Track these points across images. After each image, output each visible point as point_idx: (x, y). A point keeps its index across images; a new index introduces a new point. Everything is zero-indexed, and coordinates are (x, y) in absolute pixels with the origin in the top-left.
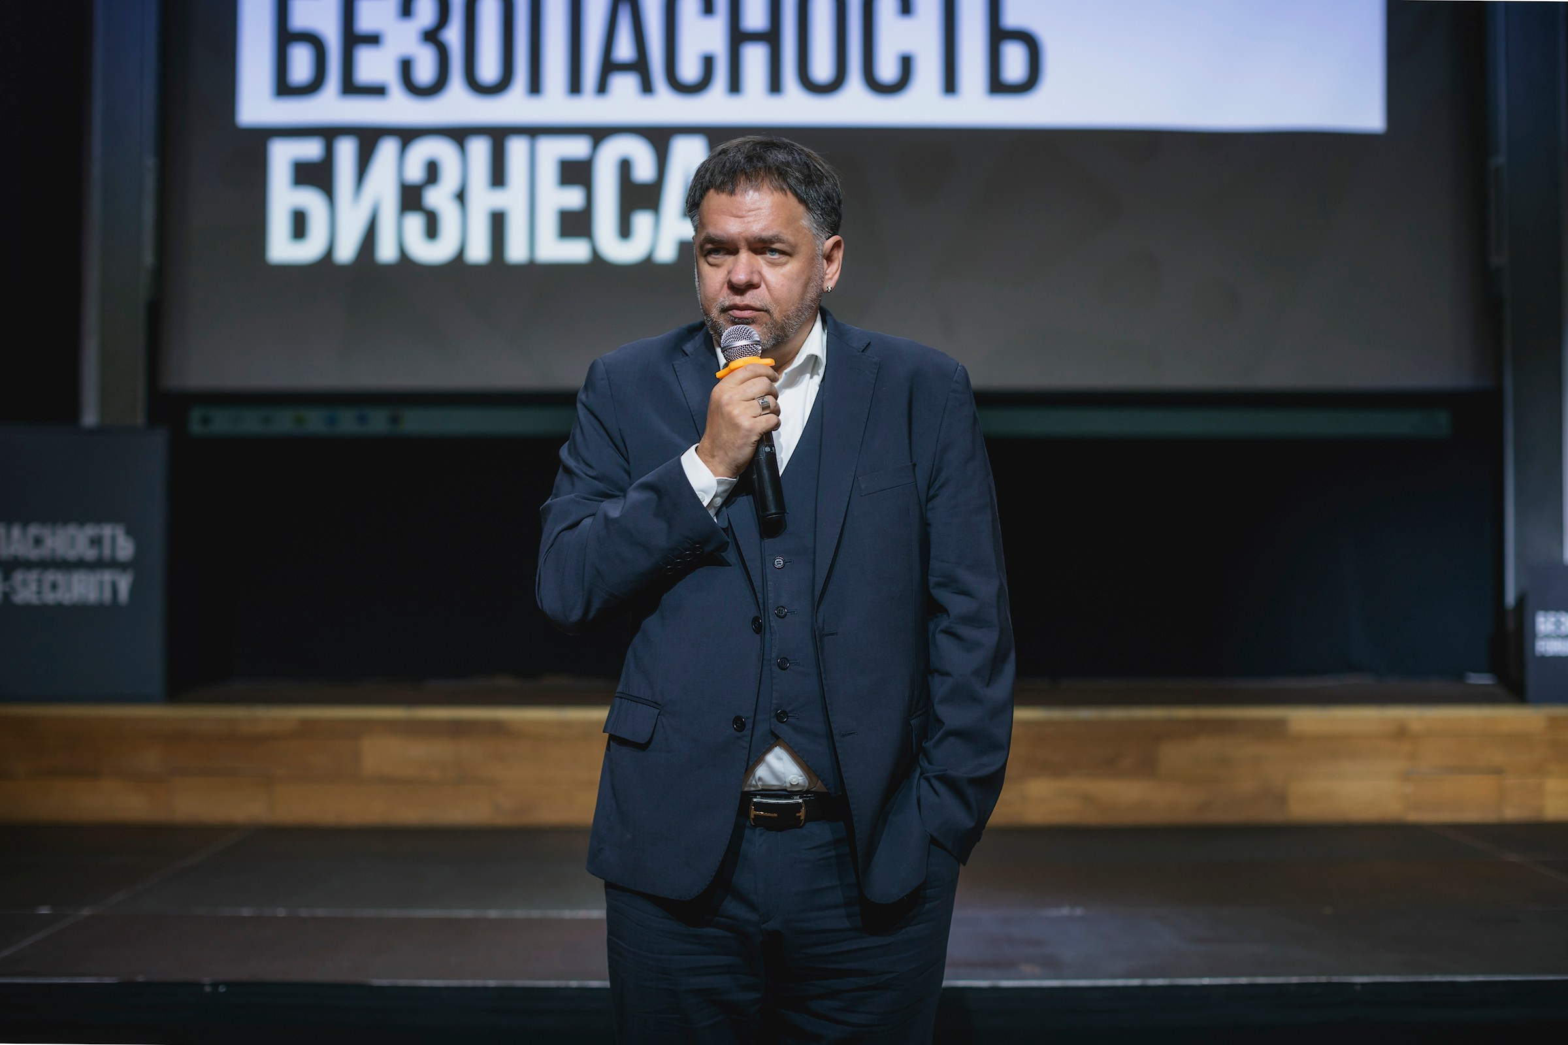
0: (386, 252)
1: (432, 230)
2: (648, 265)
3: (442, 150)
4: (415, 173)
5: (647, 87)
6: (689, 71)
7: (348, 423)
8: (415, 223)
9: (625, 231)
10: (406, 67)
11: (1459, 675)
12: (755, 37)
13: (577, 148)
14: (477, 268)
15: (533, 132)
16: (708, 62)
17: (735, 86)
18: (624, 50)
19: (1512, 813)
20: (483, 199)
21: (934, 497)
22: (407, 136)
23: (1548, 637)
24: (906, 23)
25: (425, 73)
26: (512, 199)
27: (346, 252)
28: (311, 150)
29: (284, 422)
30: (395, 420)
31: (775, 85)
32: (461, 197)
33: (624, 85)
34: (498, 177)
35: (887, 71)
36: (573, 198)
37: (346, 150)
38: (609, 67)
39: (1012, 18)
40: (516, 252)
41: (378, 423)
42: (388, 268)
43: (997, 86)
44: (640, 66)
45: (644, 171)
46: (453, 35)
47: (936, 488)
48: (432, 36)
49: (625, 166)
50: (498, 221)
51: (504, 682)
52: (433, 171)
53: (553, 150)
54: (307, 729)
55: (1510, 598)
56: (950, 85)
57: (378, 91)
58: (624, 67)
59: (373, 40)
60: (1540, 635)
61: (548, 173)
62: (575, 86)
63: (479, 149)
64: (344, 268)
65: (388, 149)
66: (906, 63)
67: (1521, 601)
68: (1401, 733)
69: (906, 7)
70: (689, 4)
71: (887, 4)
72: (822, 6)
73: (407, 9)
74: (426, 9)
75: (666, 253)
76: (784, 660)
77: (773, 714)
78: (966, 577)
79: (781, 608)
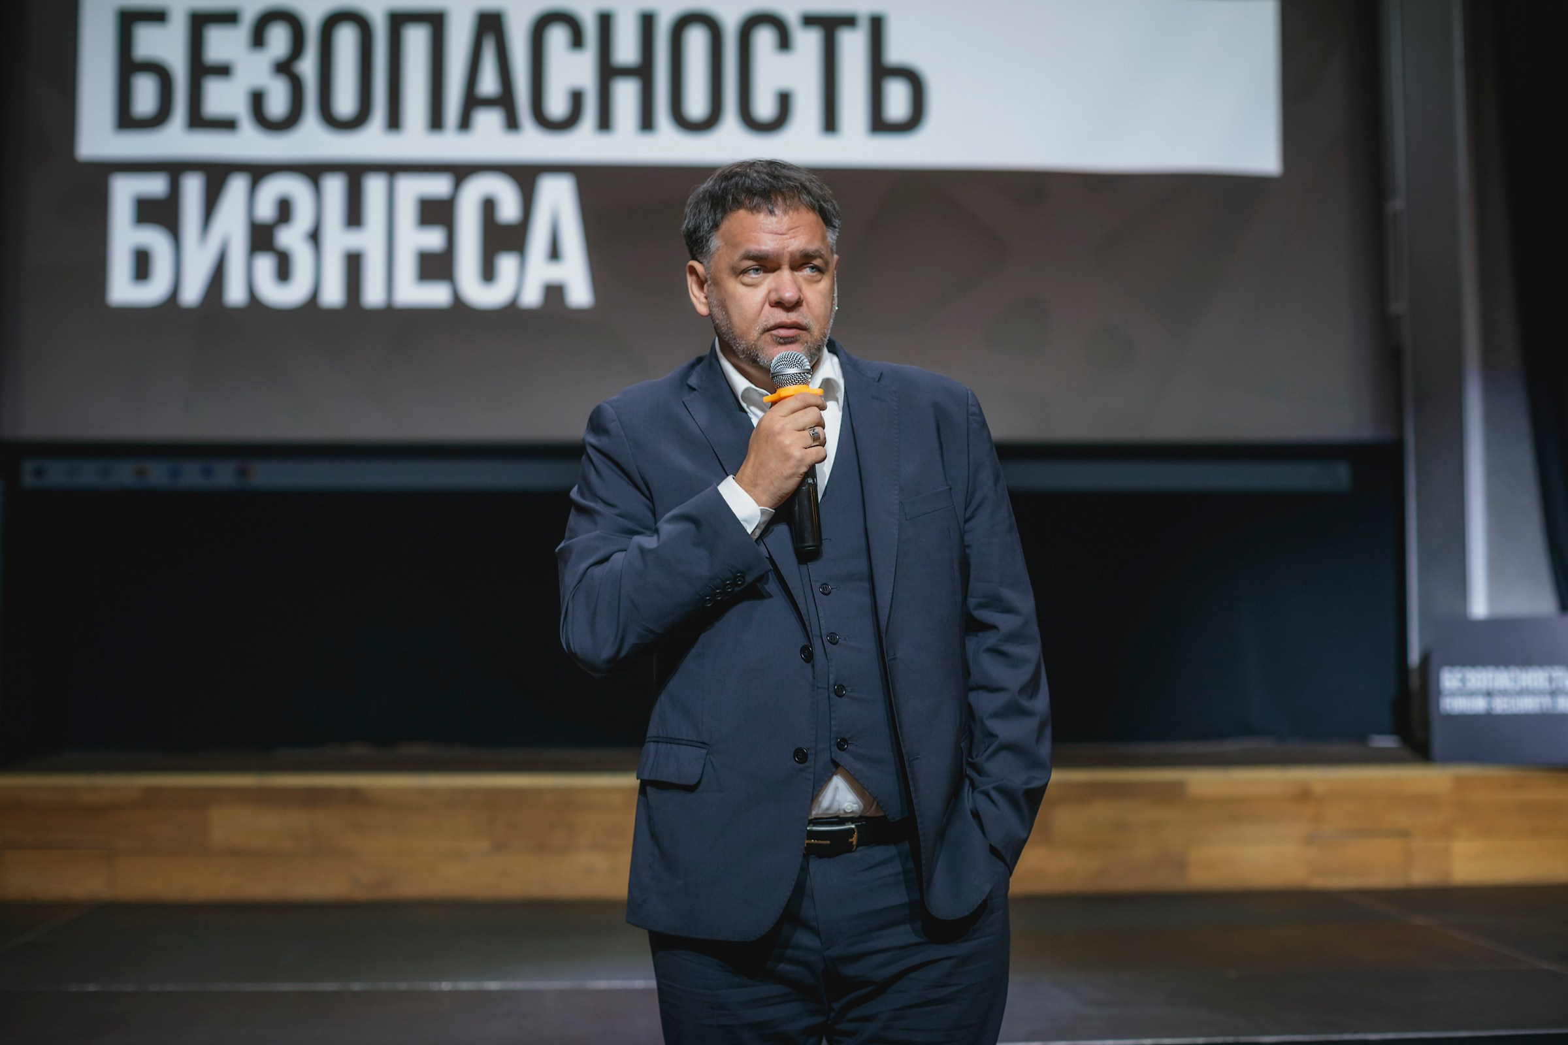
0: (235, 294)
1: (284, 271)
2: (512, 311)
3: (296, 188)
4: (266, 210)
5: (512, 123)
6: (557, 106)
7: (192, 475)
8: (265, 265)
9: (488, 274)
10: (257, 100)
11: (1361, 738)
12: (626, 72)
13: (439, 186)
14: (331, 313)
15: (392, 169)
16: (577, 98)
17: (605, 122)
18: (489, 84)
19: (1420, 876)
20: (337, 240)
21: (970, 519)
22: (258, 172)
23: (1453, 694)
24: (784, 59)
25: (277, 105)
26: (370, 240)
27: (192, 294)
28: (156, 186)
29: (124, 475)
30: (243, 473)
31: (647, 122)
32: (315, 236)
33: (488, 121)
34: (354, 216)
35: (765, 108)
36: (433, 239)
37: (193, 188)
38: (472, 102)
39: (895, 55)
40: (373, 295)
41: (224, 475)
42: (236, 311)
43: (879, 124)
44: (505, 101)
45: (509, 210)
46: (308, 67)
47: (972, 510)
48: (285, 68)
49: (489, 206)
50: (354, 263)
51: (359, 750)
52: (285, 210)
53: (411, 189)
54: (152, 797)
55: (1414, 656)
56: (830, 123)
57: (228, 124)
58: (488, 102)
59: (224, 71)
60: (1446, 692)
61: (407, 212)
62: (436, 121)
63: (334, 187)
64: (189, 311)
65: (237, 186)
66: (785, 101)
67: (1425, 660)
68: (1304, 795)
69: (784, 42)
70: (557, 37)
71: (764, 38)
72: (696, 41)
73: (258, 39)
74: (279, 39)
75: (532, 297)
76: (841, 687)
77: (833, 742)
78: (1009, 595)
79: (832, 635)
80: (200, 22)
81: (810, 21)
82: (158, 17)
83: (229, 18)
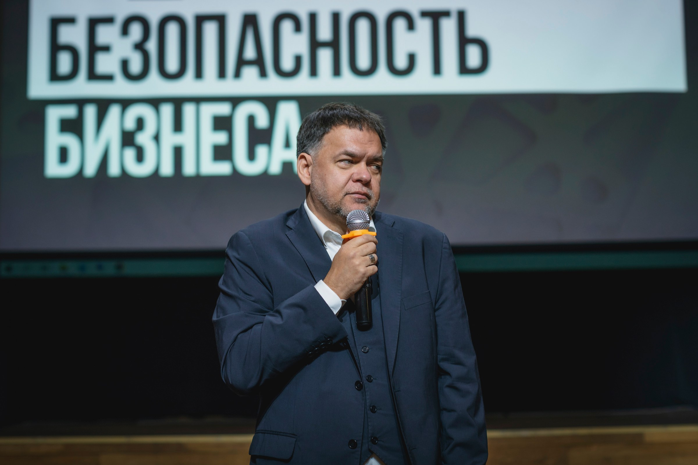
0: (114, 170)
1: (140, 157)
2: (265, 176)
3: (146, 111)
4: (130, 124)
5: (263, 74)
6: (287, 64)
7: (91, 269)
8: (130, 154)
9: (251, 156)
10: (125, 64)
12: (325, 44)
13: (224, 109)
14: (166, 179)
15: (198, 100)
16: (298, 60)
17: (314, 72)
18: (250, 53)
20: (169, 139)
21: (438, 309)
22: (126, 103)
24: (411, 35)
25: (136, 67)
26: (186, 139)
27: (90, 170)
28: (70, 112)
29: (55, 269)
30: (119, 267)
31: (337, 72)
32: (157, 138)
33: (250, 73)
34: (178, 126)
35: (401, 62)
36: (221, 138)
37: (90, 112)
38: (241, 62)
39: (471, 31)
40: (189, 169)
41: (109, 269)
42: (115, 179)
43: (464, 70)
44: (259, 62)
45: (262, 122)
46: (152, 46)
47: (439, 304)
48: (140, 47)
49: (251, 119)
50: (178, 152)
52: (140, 123)
53: (210, 111)
56: (437, 70)
57: (109, 78)
58: (250, 63)
59: (106, 49)
61: (207, 123)
62: (222, 74)
63: (167, 110)
64: (89, 180)
65: (114, 111)
66: (412, 58)
69: (411, 26)
70: (287, 26)
71: (400, 24)
72: (363, 26)
73: (125, 31)
74: (136, 30)
75: (275, 169)
76: (374, 407)
77: (370, 439)
78: (460, 355)
79: (369, 376)
80: (93, 23)
81: (424, 14)
82: (71, 21)
83: (109, 20)
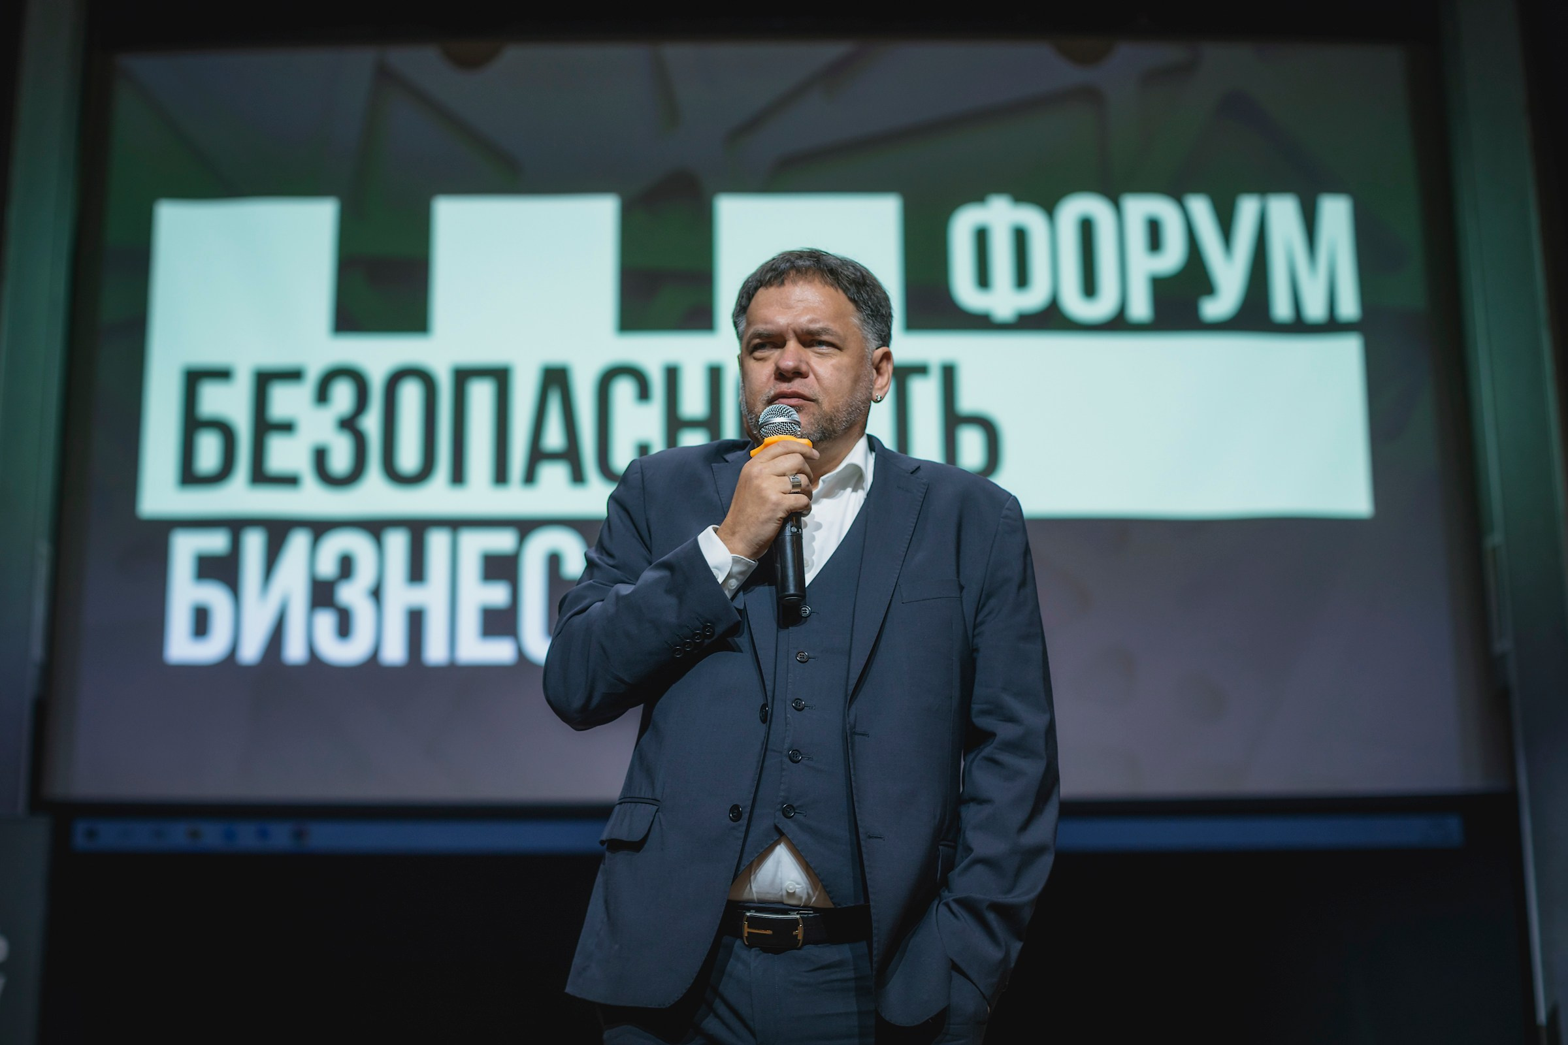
0: (295, 651)
1: (344, 628)
3: (358, 544)
4: (327, 567)
5: (578, 477)
6: (622, 458)
7: (247, 837)
8: (326, 621)
10: (320, 456)
12: (694, 424)
13: (503, 541)
14: (393, 670)
15: (455, 525)
18: (554, 438)
20: (399, 596)
22: (320, 528)
25: (340, 462)
26: (432, 596)
27: (251, 651)
28: (216, 542)
29: (177, 835)
30: (299, 835)
32: (376, 593)
33: (554, 474)
34: (417, 572)
36: (498, 595)
37: (254, 544)
38: (537, 455)
39: (967, 403)
40: (435, 652)
41: (280, 837)
42: (296, 669)
44: (571, 455)
45: (573, 564)
46: (372, 423)
47: (984, 615)
48: (349, 424)
49: (554, 561)
50: (416, 620)
52: (346, 566)
53: (475, 544)
57: (290, 481)
58: (554, 456)
59: (287, 427)
61: (470, 567)
62: (501, 476)
63: (397, 543)
64: (248, 669)
65: (299, 542)
70: (624, 390)
73: (322, 395)
74: (343, 395)
76: (796, 753)
77: (778, 807)
78: (1013, 704)
79: (798, 701)
80: (264, 380)
82: (222, 375)
83: (293, 375)
